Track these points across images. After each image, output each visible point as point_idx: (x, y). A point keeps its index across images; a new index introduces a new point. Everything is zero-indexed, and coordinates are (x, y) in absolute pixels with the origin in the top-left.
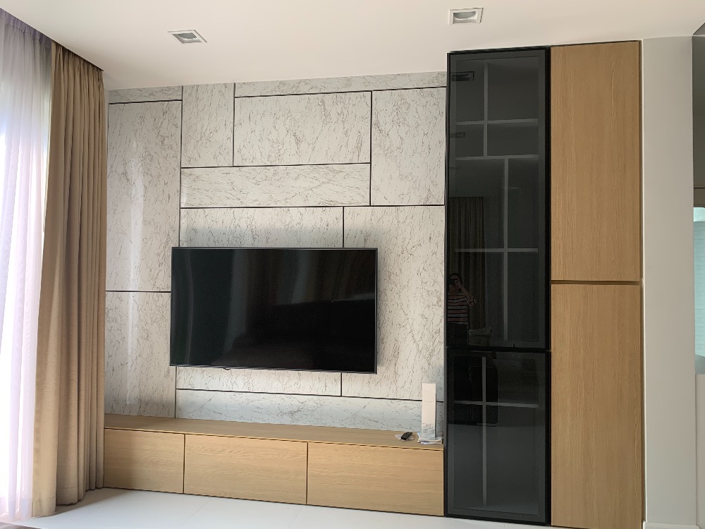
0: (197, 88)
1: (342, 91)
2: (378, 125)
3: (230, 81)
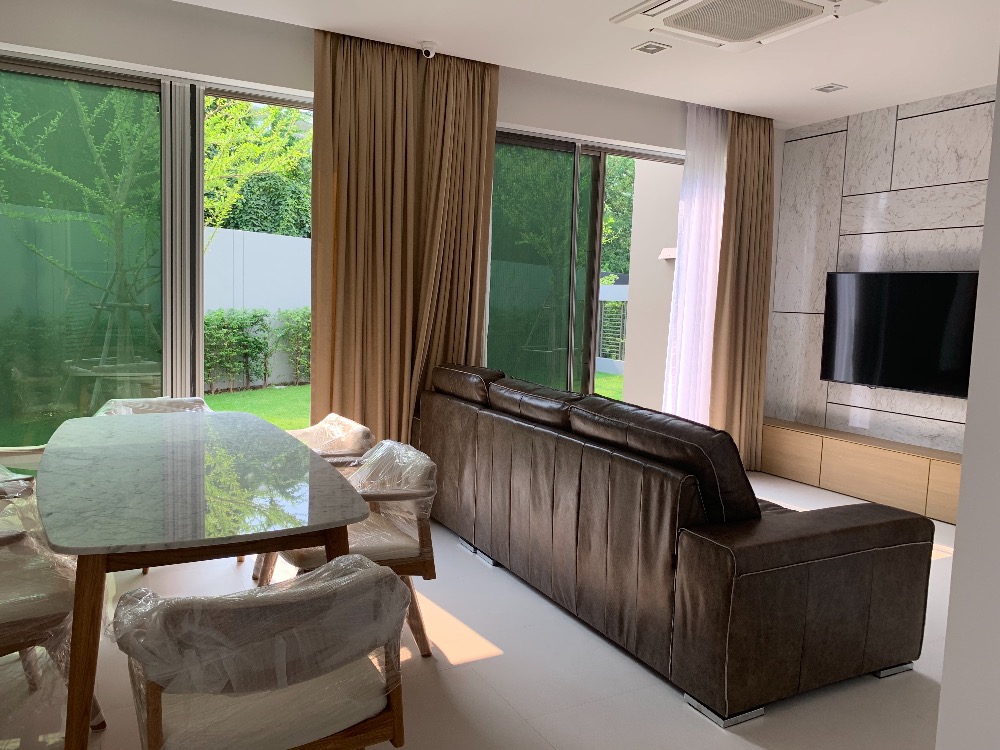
0: (860, 116)
3: (893, 104)
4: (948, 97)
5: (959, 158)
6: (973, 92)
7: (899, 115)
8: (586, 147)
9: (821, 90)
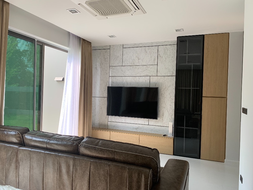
0: (114, 46)
1: (151, 46)
2: (159, 55)
3: (122, 44)
4: (135, 44)
5: (139, 59)
6: (141, 44)
7: (123, 47)
8: (38, 41)
9: (110, 36)
